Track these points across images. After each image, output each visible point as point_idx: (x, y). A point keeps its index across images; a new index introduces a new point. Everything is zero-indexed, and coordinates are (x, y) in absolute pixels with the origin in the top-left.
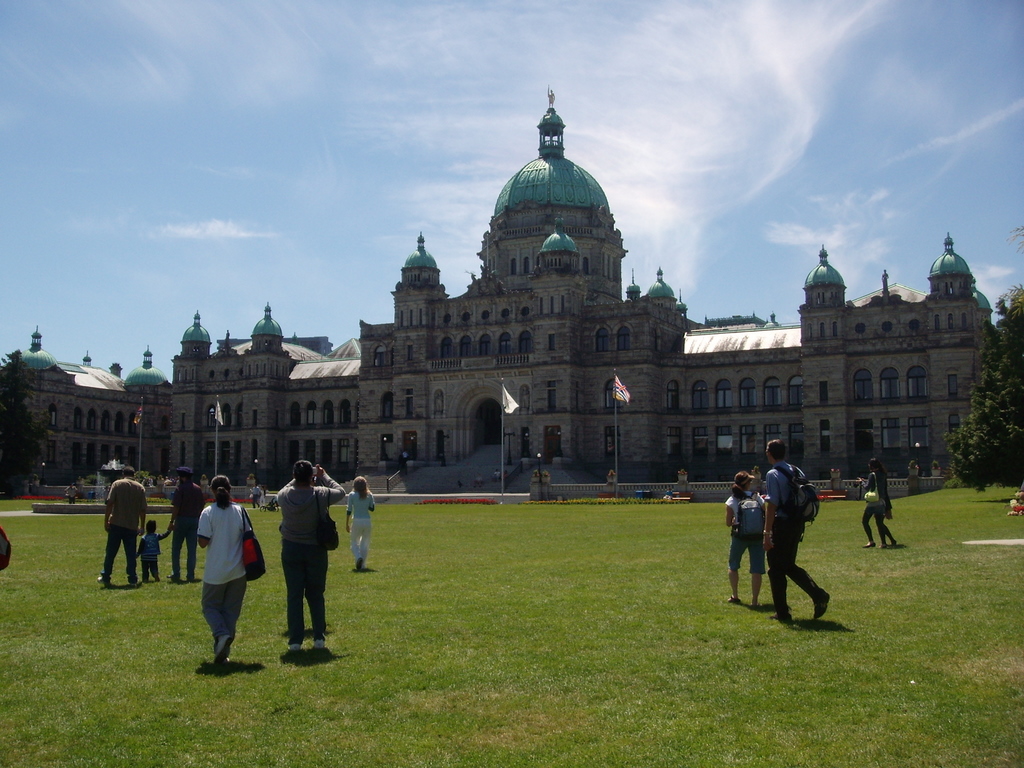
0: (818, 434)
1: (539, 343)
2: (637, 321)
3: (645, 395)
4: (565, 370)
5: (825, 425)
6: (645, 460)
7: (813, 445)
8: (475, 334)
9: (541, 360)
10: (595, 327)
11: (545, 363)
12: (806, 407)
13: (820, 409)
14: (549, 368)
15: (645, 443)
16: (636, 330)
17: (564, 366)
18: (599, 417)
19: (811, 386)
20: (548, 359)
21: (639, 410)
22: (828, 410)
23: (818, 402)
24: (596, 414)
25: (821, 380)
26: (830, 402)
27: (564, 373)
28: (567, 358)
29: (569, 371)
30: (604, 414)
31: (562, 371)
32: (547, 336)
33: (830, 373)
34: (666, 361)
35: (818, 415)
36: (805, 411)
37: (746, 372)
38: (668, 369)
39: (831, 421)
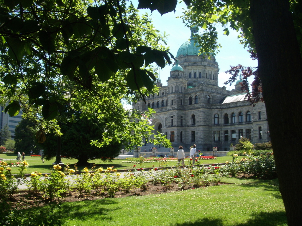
0: (258, 132)
1: (169, 103)
2: (200, 93)
3: (202, 119)
4: (175, 112)
5: (260, 129)
6: (202, 143)
7: (256, 136)
8: (156, 101)
9: (169, 109)
10: (188, 96)
11: (170, 110)
12: (254, 122)
13: (258, 122)
14: (171, 111)
15: (202, 137)
16: (199, 96)
17: (175, 111)
18: (189, 128)
19: (255, 114)
20: (171, 108)
21: (200, 125)
22: (261, 123)
23: (257, 120)
24: (188, 127)
25: (259, 111)
26: (262, 120)
27: (175, 113)
28: (176, 108)
29: (176, 112)
30: (191, 127)
31: (174, 112)
32: (171, 100)
33: (262, 108)
34: (213, 107)
35: (258, 125)
36: (254, 123)
37: (240, 110)
38: (213, 110)
39: (262, 127)
